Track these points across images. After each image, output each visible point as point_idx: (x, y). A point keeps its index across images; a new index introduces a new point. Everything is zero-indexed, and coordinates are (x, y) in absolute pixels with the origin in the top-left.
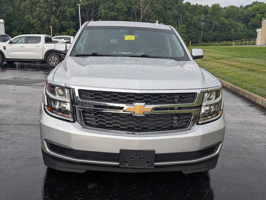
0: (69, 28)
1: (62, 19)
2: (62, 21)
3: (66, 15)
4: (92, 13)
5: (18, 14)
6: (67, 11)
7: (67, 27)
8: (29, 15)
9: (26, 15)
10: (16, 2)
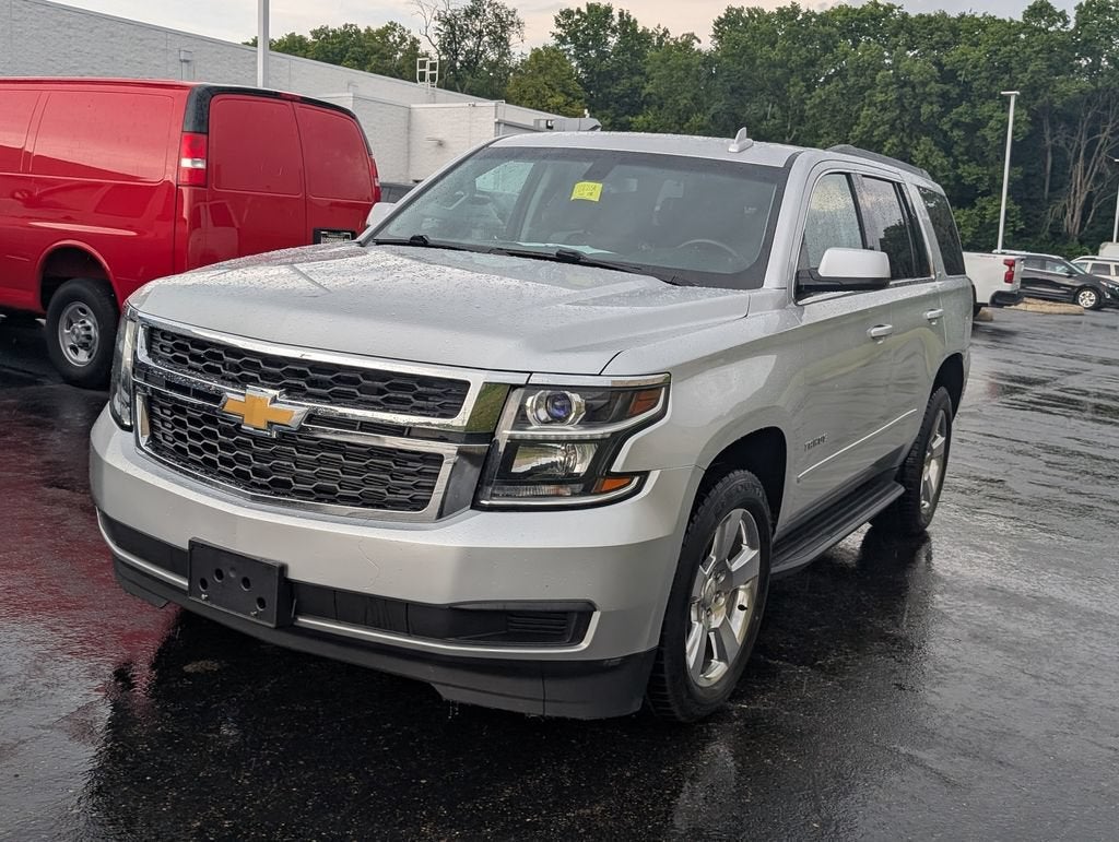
0: (990, 191)
1: (962, 154)
2: (961, 166)
3: (984, 138)
4: (1104, 130)
5: (795, 133)
6: (992, 123)
7: (983, 187)
8: (834, 138)
9: (822, 137)
10: (791, 89)
